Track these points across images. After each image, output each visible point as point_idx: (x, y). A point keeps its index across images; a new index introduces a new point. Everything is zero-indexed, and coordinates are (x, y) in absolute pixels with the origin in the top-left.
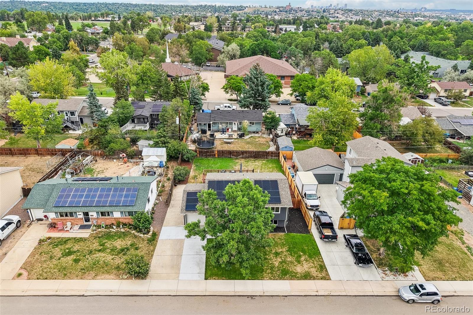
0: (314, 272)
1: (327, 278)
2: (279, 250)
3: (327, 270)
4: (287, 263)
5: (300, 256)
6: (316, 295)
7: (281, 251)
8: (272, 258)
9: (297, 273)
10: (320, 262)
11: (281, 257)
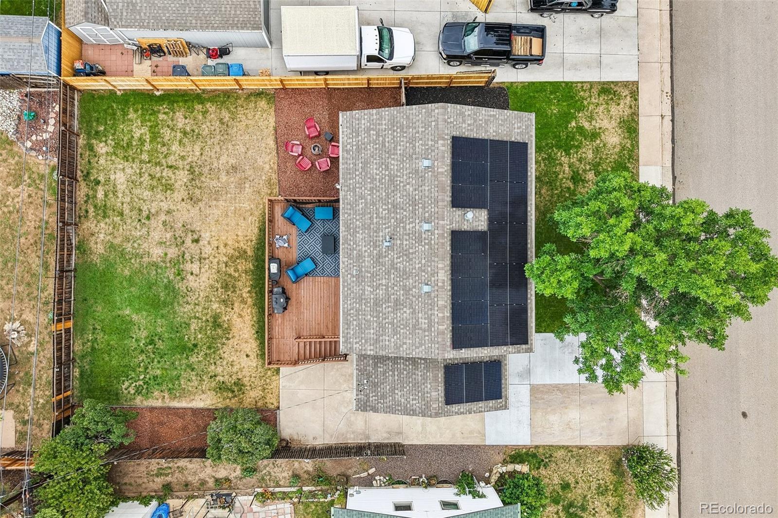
0: (619, 110)
1: (633, 89)
2: (567, 172)
3: (613, 82)
4: (598, 160)
5: (581, 129)
6: (673, 121)
7: (570, 167)
8: (586, 189)
9: (623, 148)
10: (593, 90)
11: (585, 171)
